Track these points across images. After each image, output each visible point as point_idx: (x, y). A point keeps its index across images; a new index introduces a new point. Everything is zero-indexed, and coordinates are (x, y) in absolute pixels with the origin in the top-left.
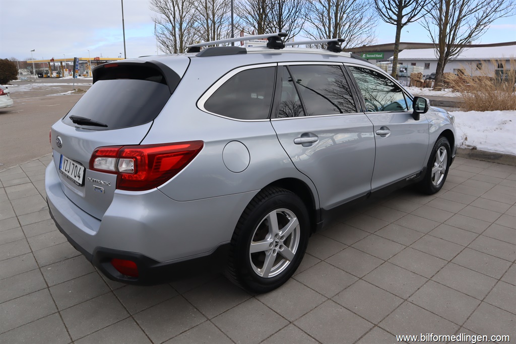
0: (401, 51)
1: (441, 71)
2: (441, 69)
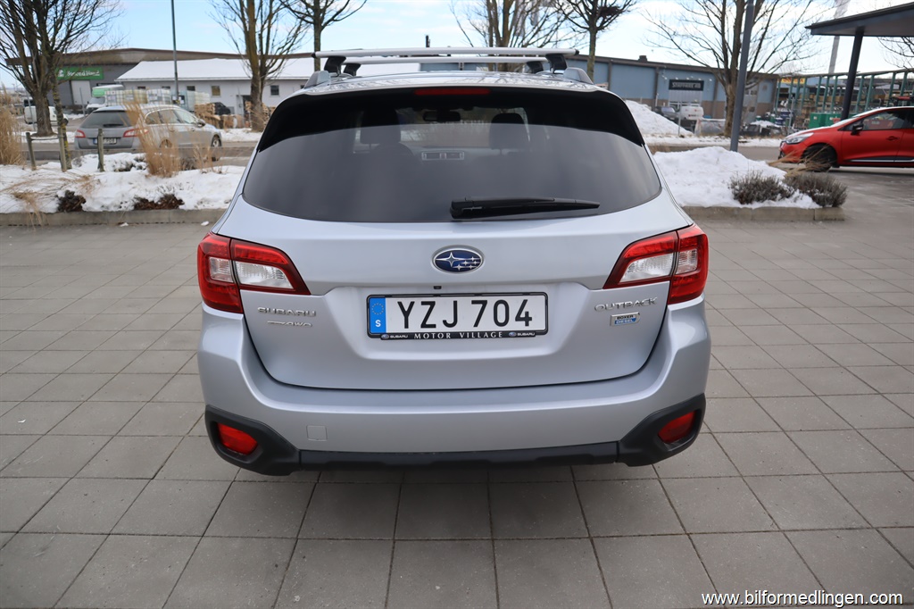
0: (136, 64)
1: (258, 100)
2: (259, 96)
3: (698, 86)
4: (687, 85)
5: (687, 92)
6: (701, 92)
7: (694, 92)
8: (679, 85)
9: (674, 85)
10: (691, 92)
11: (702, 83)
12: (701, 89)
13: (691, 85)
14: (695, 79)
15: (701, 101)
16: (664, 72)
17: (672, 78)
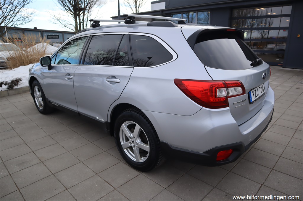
3: (57, 37)
4: (53, 37)
5: (54, 39)
6: (59, 39)
7: (56, 39)
8: (51, 37)
9: (49, 37)
10: (55, 39)
11: (58, 36)
12: (58, 38)
13: (55, 37)
14: (56, 35)
15: (59, 42)
16: (44, 33)
17: (48, 35)
